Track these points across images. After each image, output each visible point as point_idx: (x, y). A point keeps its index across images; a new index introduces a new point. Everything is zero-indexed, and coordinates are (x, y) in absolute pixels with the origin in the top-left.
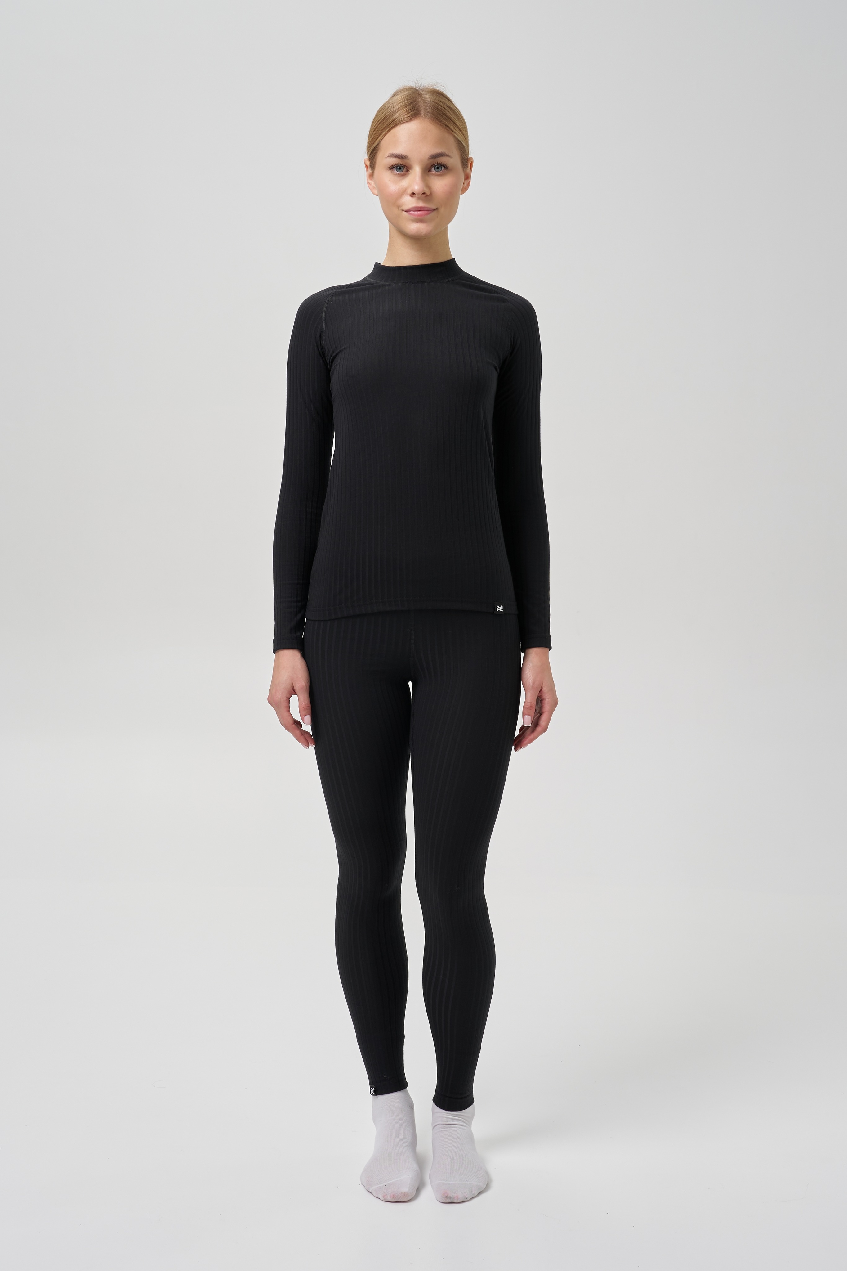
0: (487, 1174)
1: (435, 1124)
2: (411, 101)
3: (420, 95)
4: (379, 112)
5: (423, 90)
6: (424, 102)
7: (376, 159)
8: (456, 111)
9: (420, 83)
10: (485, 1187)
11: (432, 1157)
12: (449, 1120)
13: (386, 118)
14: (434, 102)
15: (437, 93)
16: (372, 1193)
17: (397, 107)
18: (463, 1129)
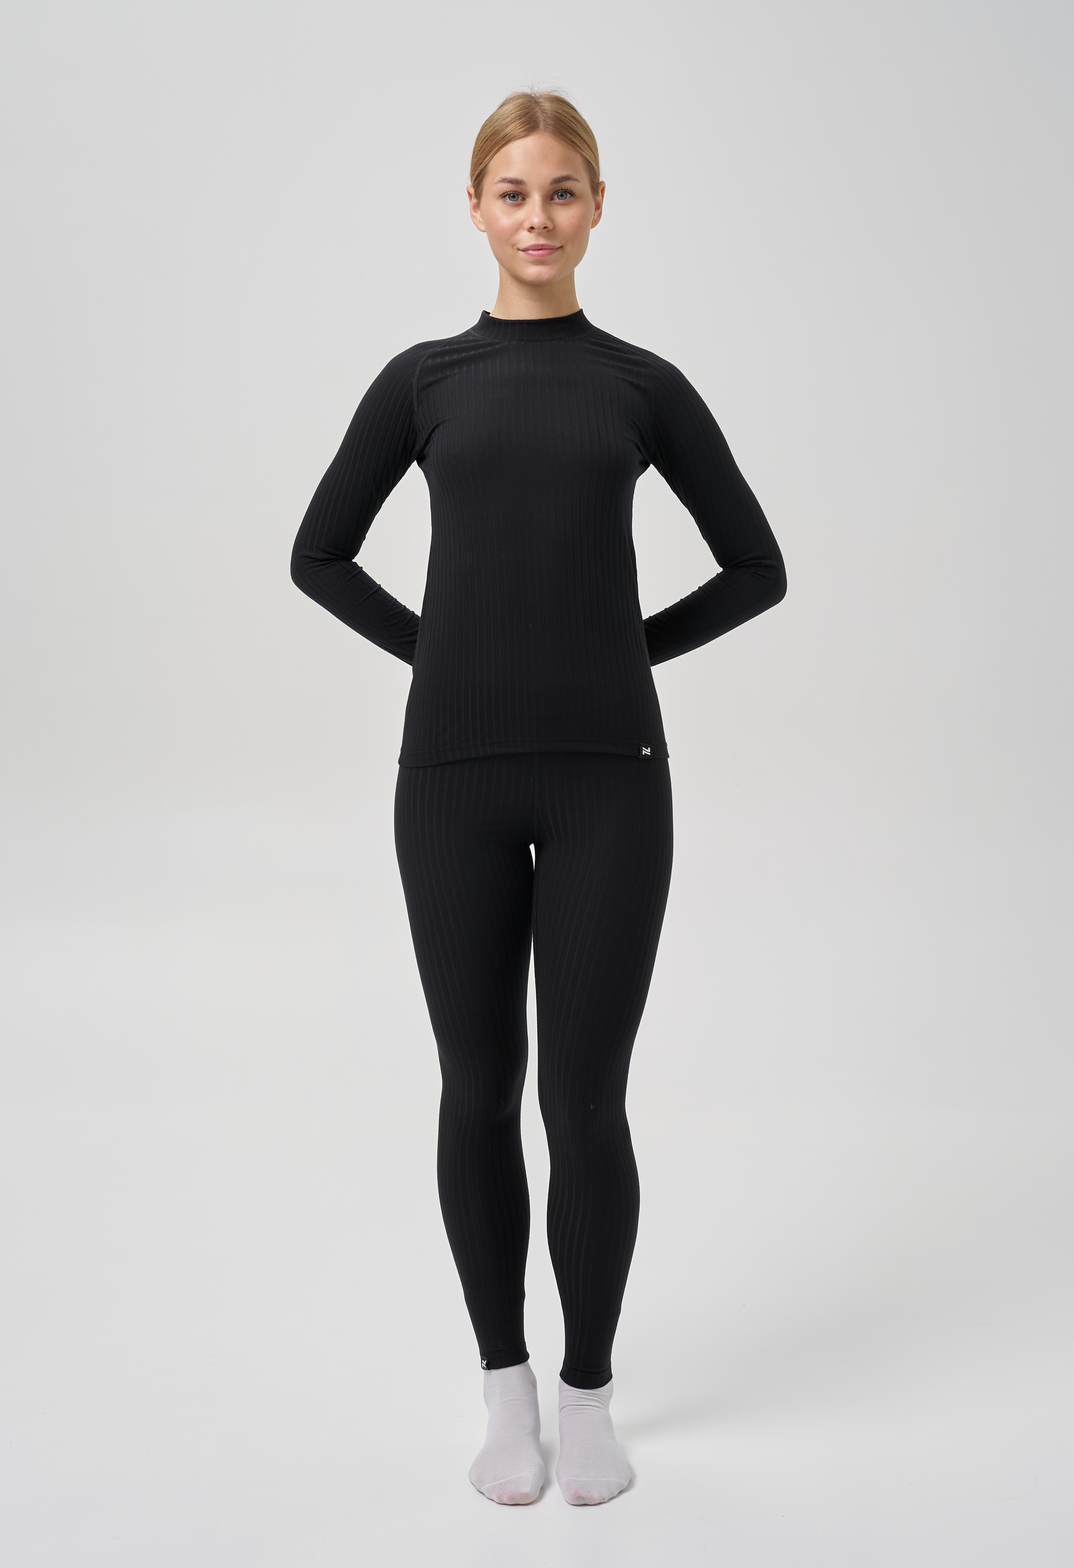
0: (630, 1469)
1: (563, 1406)
2: (527, 111)
3: (537, 103)
4: (484, 126)
5: (541, 97)
6: (543, 111)
7: (483, 186)
8: (583, 123)
9: (536, 89)
10: (627, 1485)
11: (560, 1447)
12: (581, 1400)
13: (495, 133)
14: (556, 112)
15: (559, 101)
16: (483, 1494)
17: (509, 119)
18: (599, 1411)
